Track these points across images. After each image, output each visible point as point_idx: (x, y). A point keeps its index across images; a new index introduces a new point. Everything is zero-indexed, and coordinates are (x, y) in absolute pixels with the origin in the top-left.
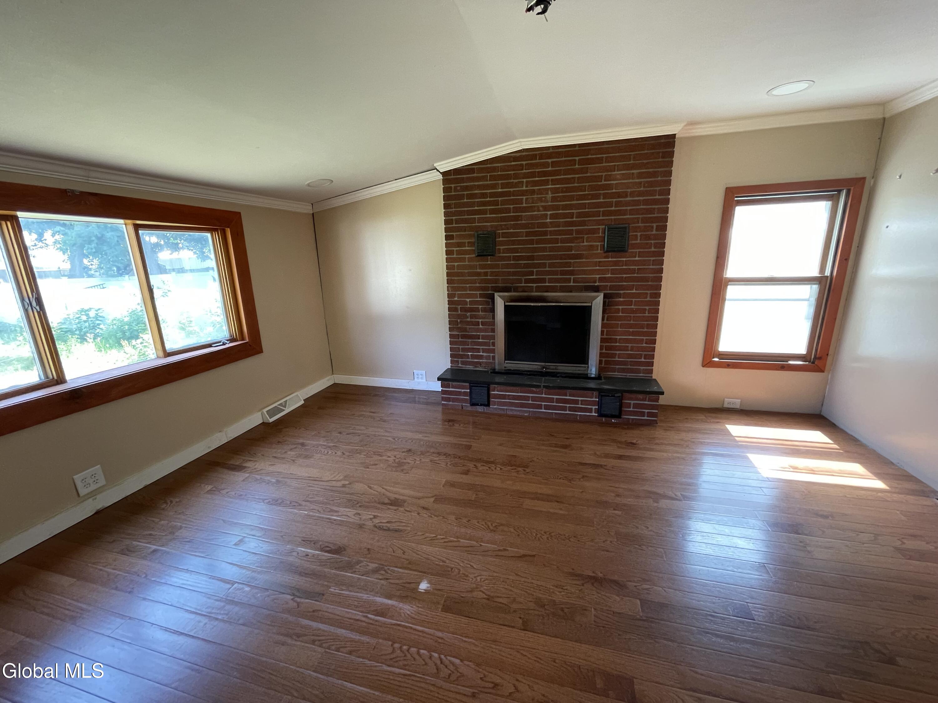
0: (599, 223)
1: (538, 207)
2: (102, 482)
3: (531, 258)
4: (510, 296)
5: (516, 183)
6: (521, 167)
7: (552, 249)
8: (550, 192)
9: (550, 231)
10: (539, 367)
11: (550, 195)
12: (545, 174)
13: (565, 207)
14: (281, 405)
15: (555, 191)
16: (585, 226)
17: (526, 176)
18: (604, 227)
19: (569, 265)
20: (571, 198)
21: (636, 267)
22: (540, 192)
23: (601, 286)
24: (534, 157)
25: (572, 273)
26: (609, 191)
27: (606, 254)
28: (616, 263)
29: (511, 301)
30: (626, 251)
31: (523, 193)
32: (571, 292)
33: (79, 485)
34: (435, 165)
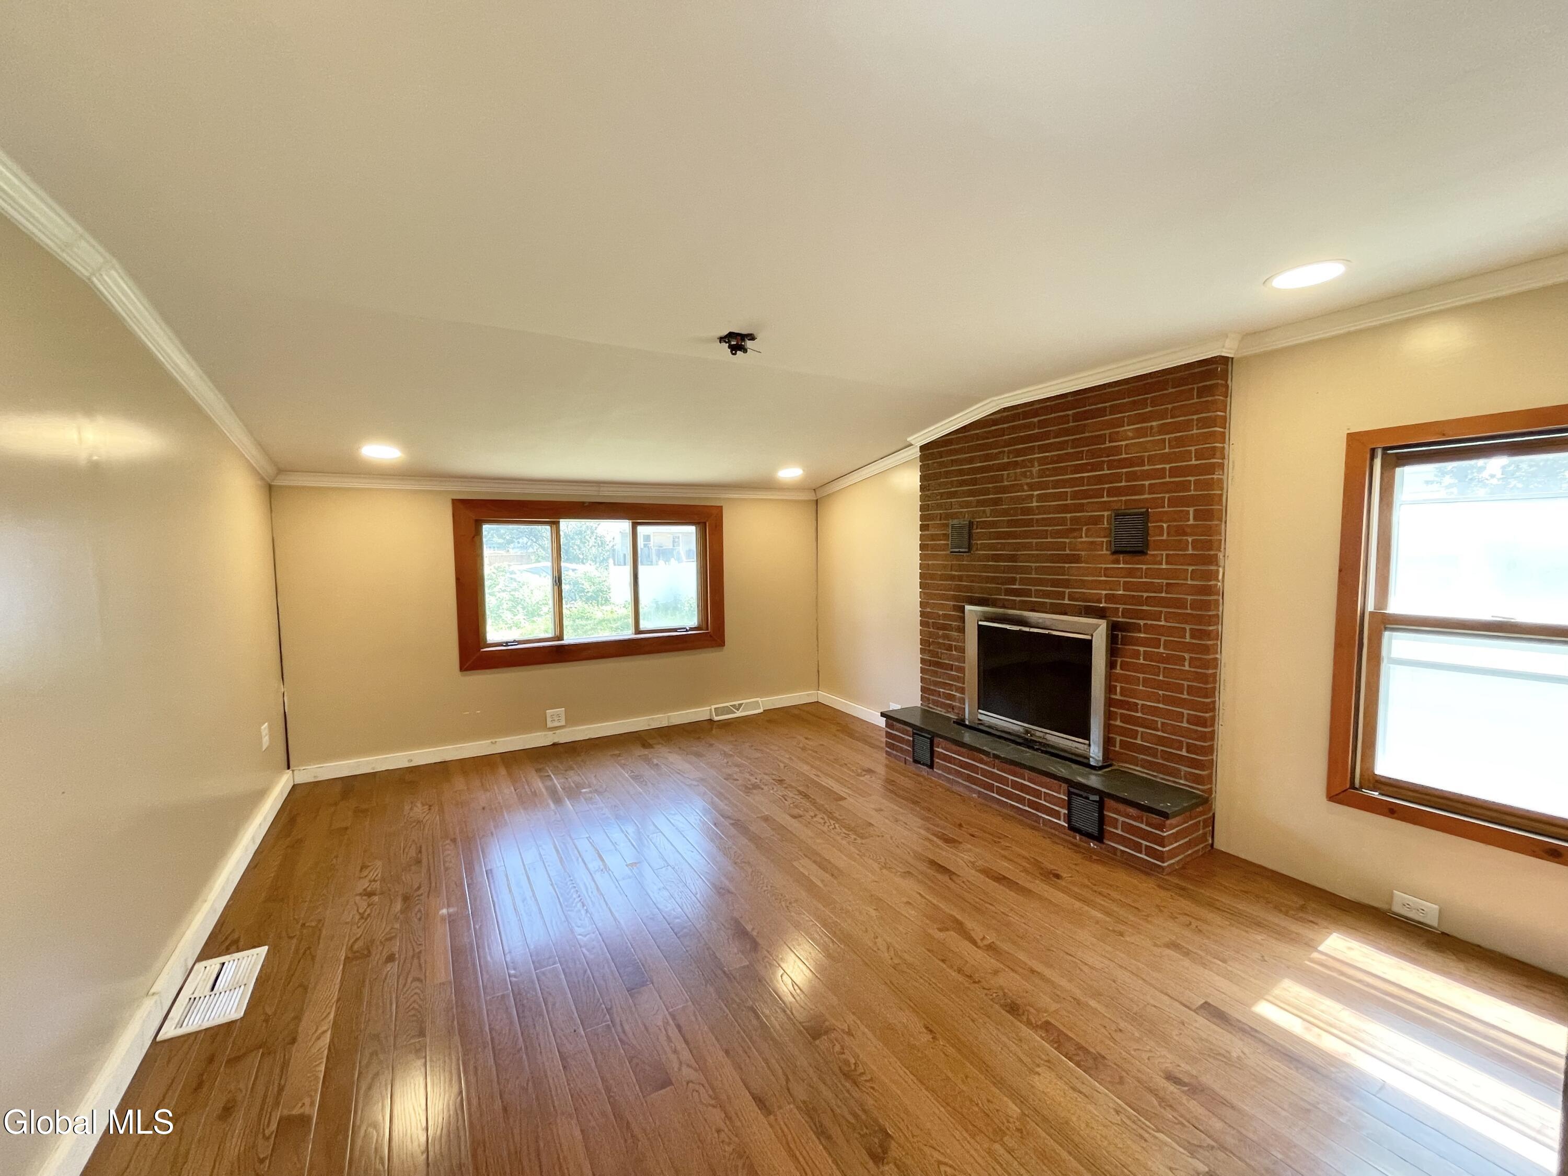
0: (1105, 506)
1: (1021, 485)
2: (563, 723)
3: (1013, 558)
4: (984, 612)
5: (996, 453)
6: (1002, 432)
7: (1039, 547)
8: (1036, 464)
9: (1037, 520)
10: (1021, 730)
11: (1035, 470)
12: (1030, 439)
13: (1056, 484)
14: (734, 706)
15: (1042, 461)
16: (1084, 512)
17: (1008, 443)
18: (1109, 513)
19: (1062, 571)
20: (1064, 471)
21: (1165, 581)
22: (1022, 464)
23: (1109, 608)
24: (1015, 417)
25: (1067, 584)
26: (1116, 458)
27: (1115, 557)
28: (1131, 573)
29: (987, 620)
30: (1145, 554)
31: (1004, 467)
32: (1065, 614)
33: (549, 719)
34: (909, 439)
